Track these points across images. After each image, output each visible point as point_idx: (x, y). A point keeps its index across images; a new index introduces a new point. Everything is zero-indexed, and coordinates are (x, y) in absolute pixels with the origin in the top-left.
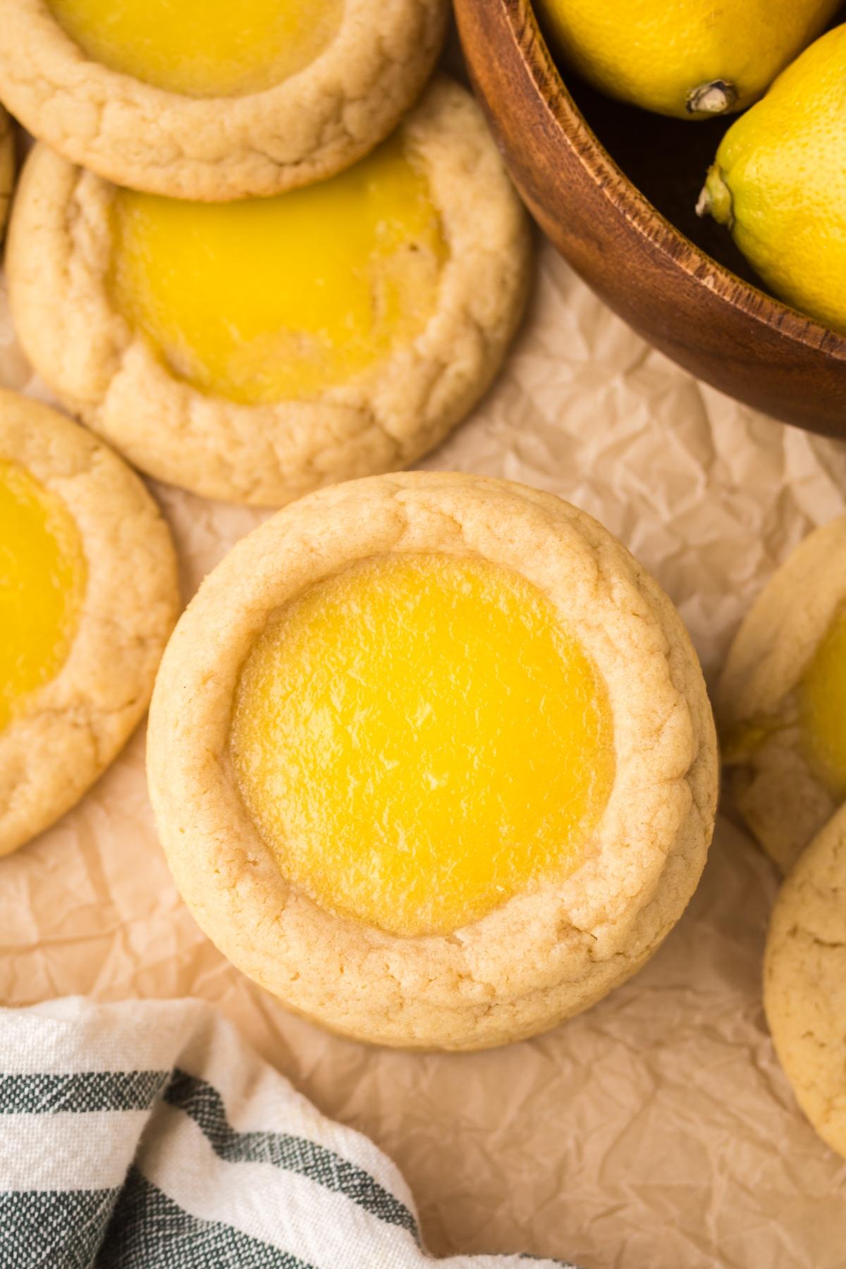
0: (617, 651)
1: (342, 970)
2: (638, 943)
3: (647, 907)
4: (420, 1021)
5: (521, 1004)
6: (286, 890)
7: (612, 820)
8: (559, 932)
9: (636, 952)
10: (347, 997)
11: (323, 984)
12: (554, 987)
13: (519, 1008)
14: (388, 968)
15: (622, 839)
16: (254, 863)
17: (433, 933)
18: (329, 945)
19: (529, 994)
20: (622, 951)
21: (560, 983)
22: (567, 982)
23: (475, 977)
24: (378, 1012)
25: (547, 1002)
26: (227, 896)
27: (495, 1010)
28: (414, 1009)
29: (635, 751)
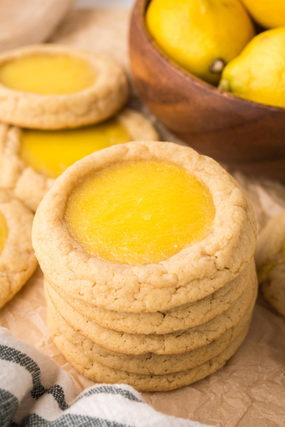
0: (211, 175)
1: (114, 275)
2: (234, 264)
3: (235, 248)
4: (147, 296)
5: (189, 287)
6: (89, 256)
7: (217, 220)
8: (201, 255)
9: (234, 270)
10: (116, 288)
11: (106, 283)
12: (202, 279)
13: (189, 289)
14: (133, 272)
15: (222, 224)
16: (76, 249)
17: (150, 263)
18: (108, 267)
19: (192, 281)
20: (228, 267)
21: (204, 277)
22: (207, 277)
23: (169, 272)
24: (130, 293)
25: (200, 287)
26: (65, 257)
27: (179, 290)
28: (145, 289)
29: (222, 200)
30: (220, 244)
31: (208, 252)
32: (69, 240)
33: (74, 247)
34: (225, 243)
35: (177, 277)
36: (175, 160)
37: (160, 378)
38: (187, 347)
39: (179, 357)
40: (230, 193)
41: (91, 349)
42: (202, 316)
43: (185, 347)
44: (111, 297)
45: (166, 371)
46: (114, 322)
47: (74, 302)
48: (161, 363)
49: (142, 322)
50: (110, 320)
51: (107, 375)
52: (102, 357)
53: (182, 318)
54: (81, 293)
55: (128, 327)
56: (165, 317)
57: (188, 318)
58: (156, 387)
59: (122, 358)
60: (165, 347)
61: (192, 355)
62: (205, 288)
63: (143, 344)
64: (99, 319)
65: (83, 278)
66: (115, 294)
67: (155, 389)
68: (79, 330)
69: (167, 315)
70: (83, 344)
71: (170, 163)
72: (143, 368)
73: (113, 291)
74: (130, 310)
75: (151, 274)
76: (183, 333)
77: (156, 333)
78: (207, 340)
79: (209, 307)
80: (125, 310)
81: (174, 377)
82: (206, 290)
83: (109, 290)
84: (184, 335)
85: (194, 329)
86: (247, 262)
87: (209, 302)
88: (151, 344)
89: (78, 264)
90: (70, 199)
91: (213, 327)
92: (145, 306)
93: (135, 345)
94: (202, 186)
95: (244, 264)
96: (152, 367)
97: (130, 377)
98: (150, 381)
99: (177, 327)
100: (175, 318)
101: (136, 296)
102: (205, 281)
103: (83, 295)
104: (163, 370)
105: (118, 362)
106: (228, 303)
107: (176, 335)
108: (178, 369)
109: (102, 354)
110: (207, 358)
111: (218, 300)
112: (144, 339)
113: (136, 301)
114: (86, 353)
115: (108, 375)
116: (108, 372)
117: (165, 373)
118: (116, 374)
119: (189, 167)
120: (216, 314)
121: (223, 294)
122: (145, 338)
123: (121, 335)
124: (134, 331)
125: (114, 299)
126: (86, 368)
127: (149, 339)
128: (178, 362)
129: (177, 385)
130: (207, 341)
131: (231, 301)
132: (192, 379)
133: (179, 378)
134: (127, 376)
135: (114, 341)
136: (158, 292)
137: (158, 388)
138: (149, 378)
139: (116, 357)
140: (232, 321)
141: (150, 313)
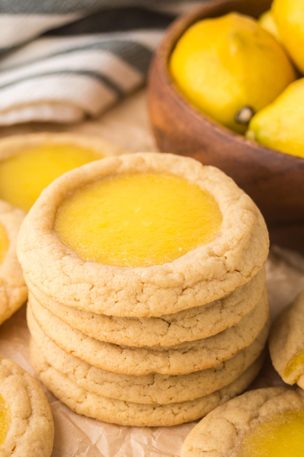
2: (245, 267)
3: (246, 250)
4: (151, 297)
5: (197, 288)
6: (85, 261)
7: (225, 224)
8: (209, 256)
9: (245, 273)
10: (117, 289)
11: (105, 285)
12: (211, 281)
13: (196, 290)
14: (134, 272)
15: (230, 226)
16: (69, 254)
17: (153, 265)
18: (107, 268)
19: (199, 281)
20: (238, 269)
21: (214, 278)
22: (216, 279)
23: (175, 272)
24: (132, 295)
25: (209, 289)
26: (58, 262)
27: (186, 292)
28: (148, 289)
29: (229, 205)
30: (229, 244)
31: (216, 252)
32: (61, 246)
33: (67, 253)
34: (235, 243)
35: (184, 276)
36: (175, 171)
37: (164, 410)
38: (195, 365)
39: (186, 383)
40: (238, 199)
41: (85, 377)
42: (211, 326)
43: (192, 364)
44: (111, 300)
45: (171, 399)
46: (113, 333)
47: (68, 316)
48: (165, 390)
49: (144, 331)
50: (108, 331)
51: (104, 408)
52: (98, 385)
53: (189, 328)
54: (77, 299)
55: (129, 338)
56: (170, 326)
57: (196, 327)
58: (160, 420)
59: (121, 384)
60: (170, 365)
61: (200, 381)
62: (215, 291)
63: (145, 361)
64: (97, 332)
65: (79, 281)
66: (115, 297)
67: (158, 424)
68: (72, 352)
69: (172, 324)
70: (76, 372)
71: (170, 174)
72: (145, 396)
73: (114, 293)
74: (132, 314)
75: (154, 273)
76: (190, 349)
77: (161, 344)
78: (217, 359)
79: (218, 316)
80: (126, 314)
81: (180, 408)
82: (216, 292)
83: (109, 292)
84: (191, 351)
85: (202, 345)
86: (260, 267)
87: (219, 311)
88: (154, 361)
89: (73, 267)
90: (59, 210)
91: (224, 344)
92: (149, 309)
93: (137, 361)
94: (206, 195)
95: (256, 268)
96: (155, 394)
97: (130, 409)
98: (152, 413)
99: (184, 337)
100: (181, 328)
101: (138, 298)
102: (214, 282)
103: (79, 300)
104: (167, 398)
105: (116, 389)
106: (239, 315)
107: (182, 352)
108: (184, 398)
109: (97, 381)
110: (216, 387)
111: (229, 311)
112: (146, 355)
113: (139, 303)
114: (78, 382)
115: (104, 406)
116: (105, 403)
117: (169, 402)
118: (114, 405)
119: (191, 177)
120: (227, 325)
121: (234, 304)
122: (148, 354)
123: (120, 352)
124: (136, 343)
125: (114, 302)
126: (78, 402)
127: (152, 356)
128: (184, 389)
129: (184, 419)
130: (217, 361)
131: (242, 313)
132: (200, 411)
133: (186, 410)
134: (126, 407)
135: (112, 358)
136: (163, 292)
137: (162, 421)
138: (152, 410)
139: (113, 384)
140: (244, 341)
141: (154, 319)
